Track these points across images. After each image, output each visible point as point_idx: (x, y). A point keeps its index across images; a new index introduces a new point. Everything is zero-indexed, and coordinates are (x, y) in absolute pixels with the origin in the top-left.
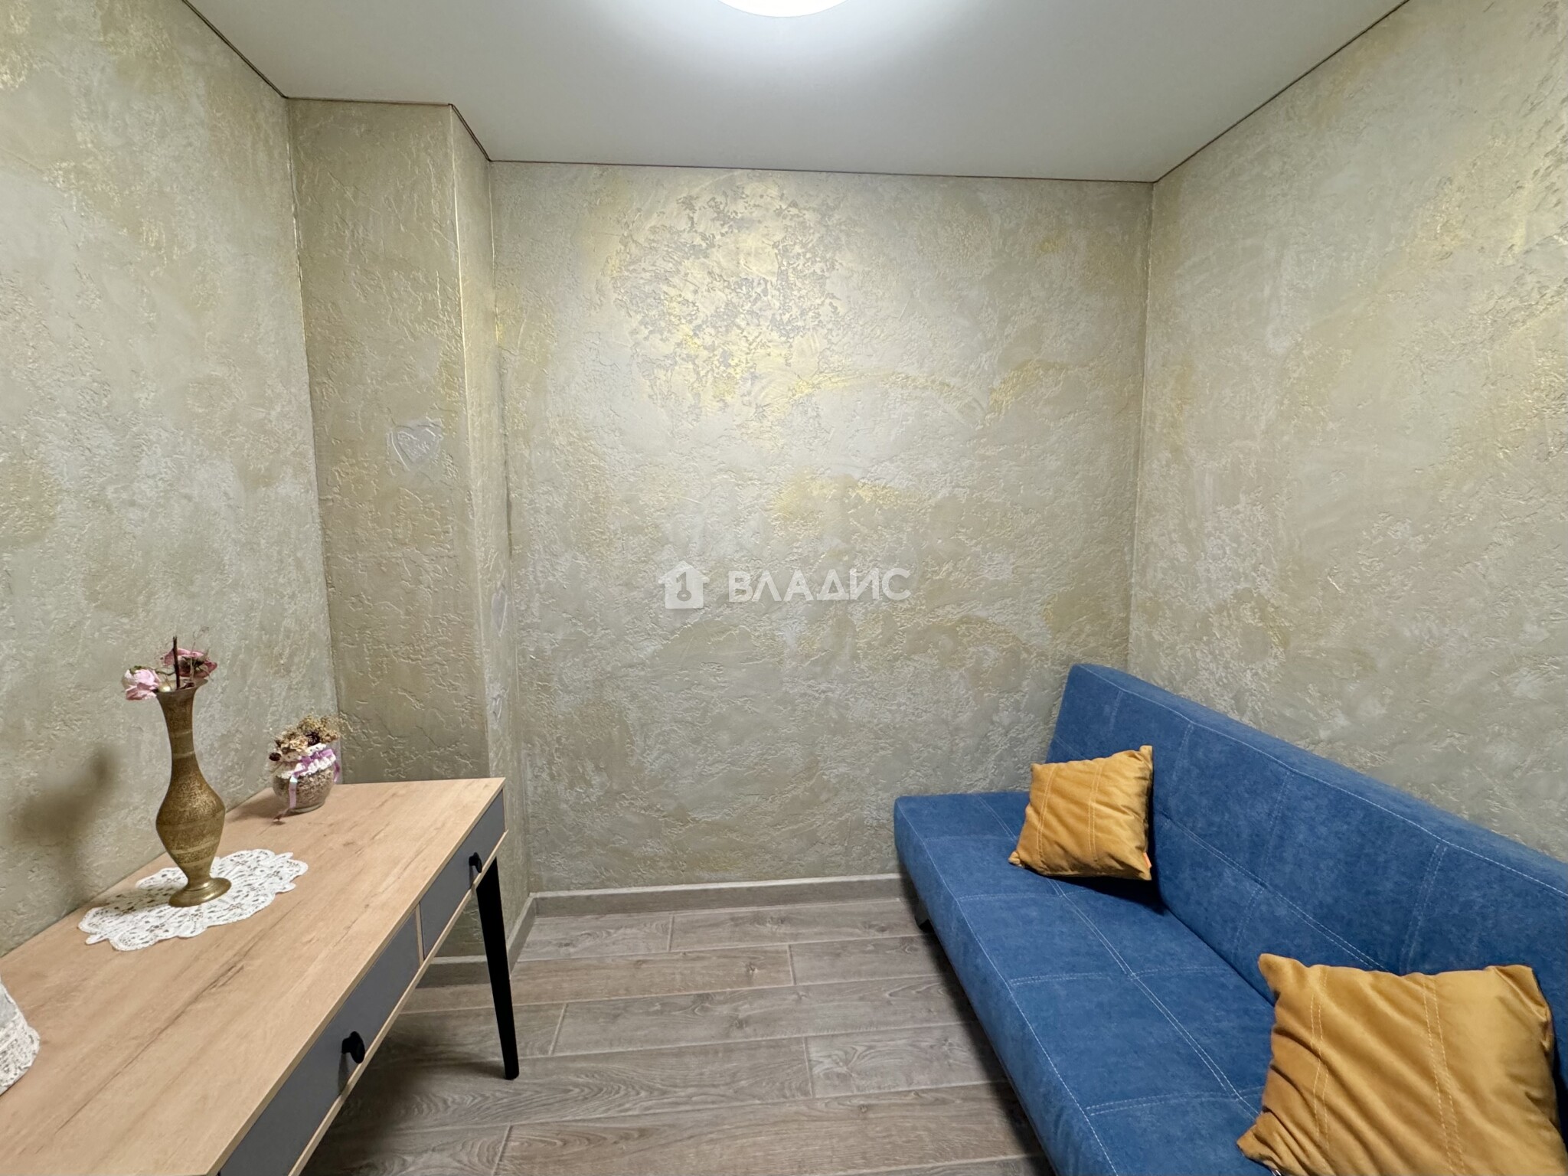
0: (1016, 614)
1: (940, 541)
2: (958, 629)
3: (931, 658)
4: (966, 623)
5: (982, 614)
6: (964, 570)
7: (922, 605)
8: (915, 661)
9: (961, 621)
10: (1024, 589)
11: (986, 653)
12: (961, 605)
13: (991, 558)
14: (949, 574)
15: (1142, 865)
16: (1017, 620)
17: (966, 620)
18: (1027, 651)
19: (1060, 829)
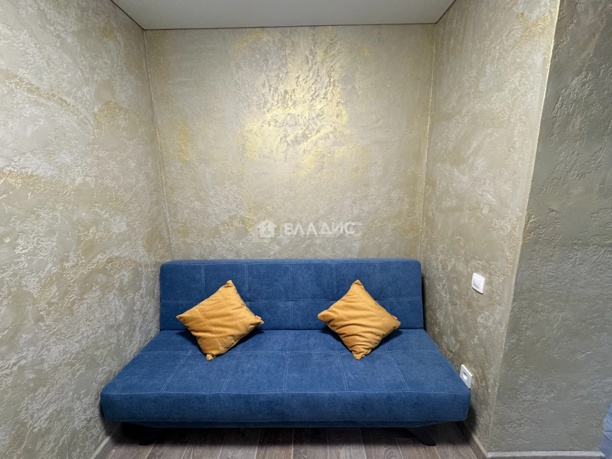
0: (132, 249)
1: (84, 214)
2: (107, 267)
3: (96, 291)
4: (111, 262)
5: (117, 254)
6: (102, 230)
7: (82, 260)
8: (86, 299)
9: (108, 262)
10: (133, 234)
11: (124, 275)
12: (106, 252)
13: (114, 220)
14: (94, 235)
15: (258, 320)
16: (133, 251)
17: (110, 261)
18: (141, 266)
19: (227, 330)
